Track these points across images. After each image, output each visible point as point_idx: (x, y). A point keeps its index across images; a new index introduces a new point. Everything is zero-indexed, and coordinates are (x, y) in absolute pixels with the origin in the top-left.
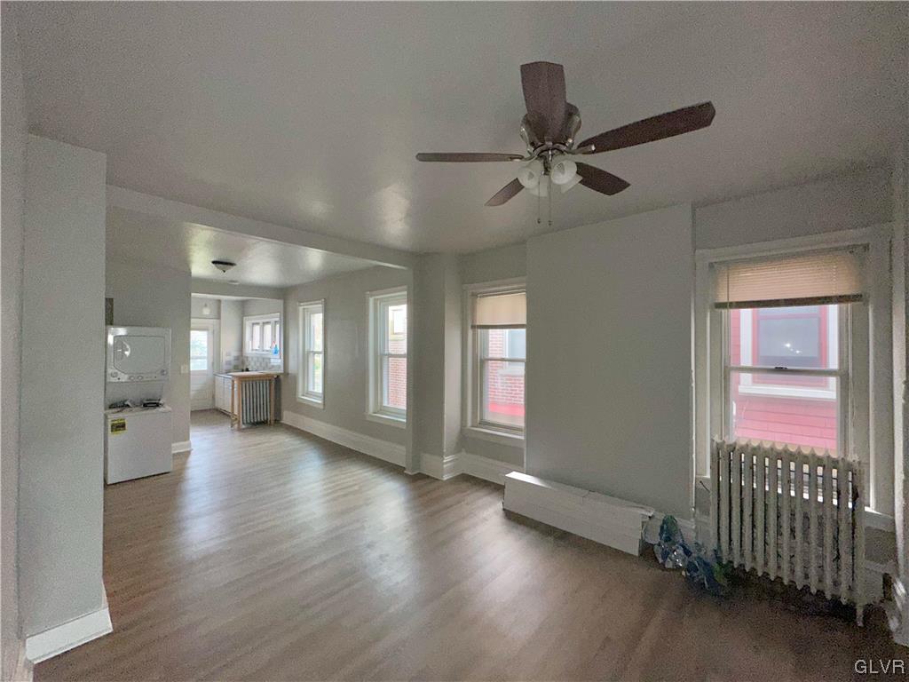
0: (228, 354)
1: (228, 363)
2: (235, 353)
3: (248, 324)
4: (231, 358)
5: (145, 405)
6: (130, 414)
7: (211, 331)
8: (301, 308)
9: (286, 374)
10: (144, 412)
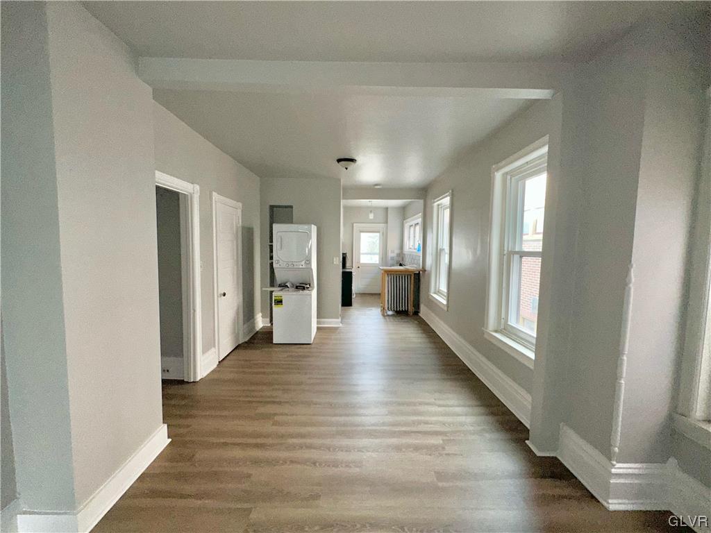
0: (393, 252)
1: (392, 259)
2: (397, 251)
3: (407, 226)
4: (394, 255)
5: (297, 287)
6: (288, 293)
7: (381, 233)
8: (436, 204)
9: (424, 271)
10: (295, 293)
